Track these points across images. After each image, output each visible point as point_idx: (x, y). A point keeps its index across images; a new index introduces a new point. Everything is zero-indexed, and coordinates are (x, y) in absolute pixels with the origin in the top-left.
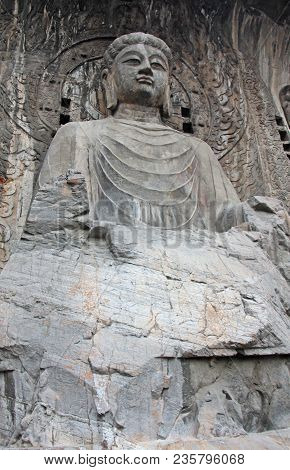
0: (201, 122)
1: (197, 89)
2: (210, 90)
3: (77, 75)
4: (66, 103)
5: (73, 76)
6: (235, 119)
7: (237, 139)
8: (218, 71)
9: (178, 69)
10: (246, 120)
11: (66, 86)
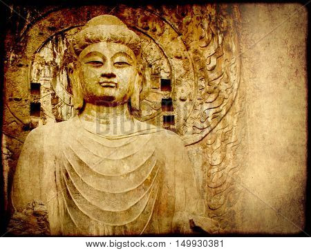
0: (184, 95)
1: (181, 53)
2: (196, 52)
3: (46, 53)
4: (35, 88)
5: (42, 54)
6: (223, 87)
7: (224, 112)
8: (206, 26)
9: (159, 30)
10: (236, 86)
11: (35, 67)
